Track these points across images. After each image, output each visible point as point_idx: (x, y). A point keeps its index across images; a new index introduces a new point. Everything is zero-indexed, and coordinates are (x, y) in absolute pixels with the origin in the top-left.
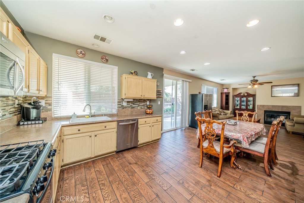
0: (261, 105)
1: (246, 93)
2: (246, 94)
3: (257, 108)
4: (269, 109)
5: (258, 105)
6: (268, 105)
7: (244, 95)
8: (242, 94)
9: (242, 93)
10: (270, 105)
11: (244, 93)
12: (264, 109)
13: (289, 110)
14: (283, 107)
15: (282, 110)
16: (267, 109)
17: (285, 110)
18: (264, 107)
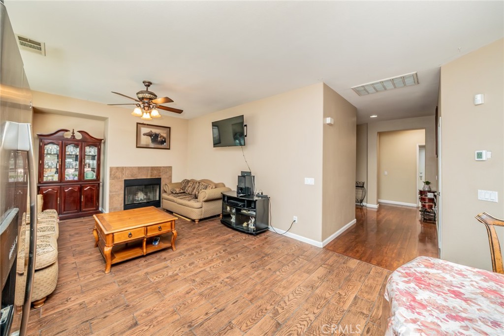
0: (117, 168)
1: (79, 132)
2: (79, 136)
3: (110, 175)
4: (132, 176)
5: (111, 169)
6: (130, 167)
7: (73, 136)
8: (68, 135)
9: (67, 131)
10: (134, 167)
11: (73, 133)
12: (124, 176)
13: (159, 176)
14: (153, 168)
15: (151, 176)
16: (130, 176)
17: (155, 176)
18: (124, 172)
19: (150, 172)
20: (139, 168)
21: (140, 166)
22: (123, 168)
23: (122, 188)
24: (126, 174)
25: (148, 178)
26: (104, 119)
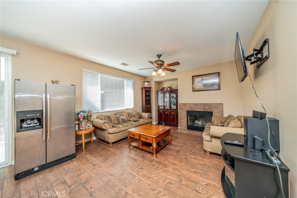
0: (183, 104)
1: (169, 87)
2: (169, 89)
3: (179, 107)
4: (191, 109)
5: (180, 104)
6: (190, 103)
7: (167, 90)
8: (165, 90)
9: (165, 88)
10: (192, 103)
11: (167, 88)
12: (186, 108)
13: (211, 110)
14: (205, 105)
15: (204, 109)
16: (189, 109)
17: (207, 110)
18: (186, 106)
19: (203, 107)
20: (195, 104)
21: (195, 103)
22: (185, 104)
23: (185, 115)
24: (188, 108)
25: (202, 111)
26: (176, 79)
